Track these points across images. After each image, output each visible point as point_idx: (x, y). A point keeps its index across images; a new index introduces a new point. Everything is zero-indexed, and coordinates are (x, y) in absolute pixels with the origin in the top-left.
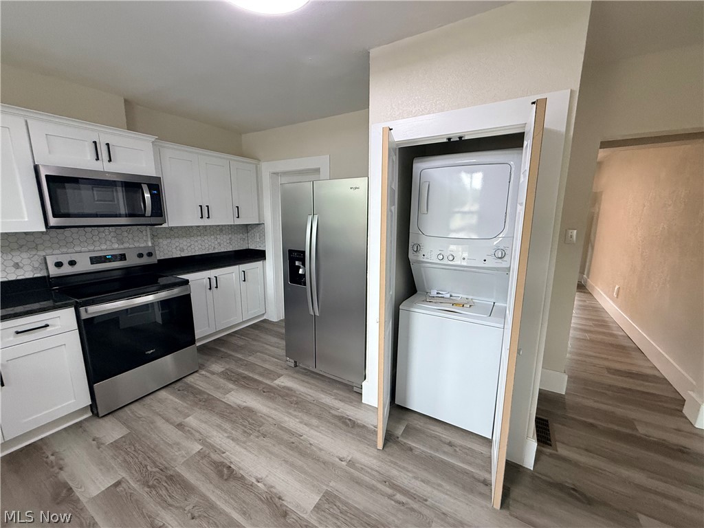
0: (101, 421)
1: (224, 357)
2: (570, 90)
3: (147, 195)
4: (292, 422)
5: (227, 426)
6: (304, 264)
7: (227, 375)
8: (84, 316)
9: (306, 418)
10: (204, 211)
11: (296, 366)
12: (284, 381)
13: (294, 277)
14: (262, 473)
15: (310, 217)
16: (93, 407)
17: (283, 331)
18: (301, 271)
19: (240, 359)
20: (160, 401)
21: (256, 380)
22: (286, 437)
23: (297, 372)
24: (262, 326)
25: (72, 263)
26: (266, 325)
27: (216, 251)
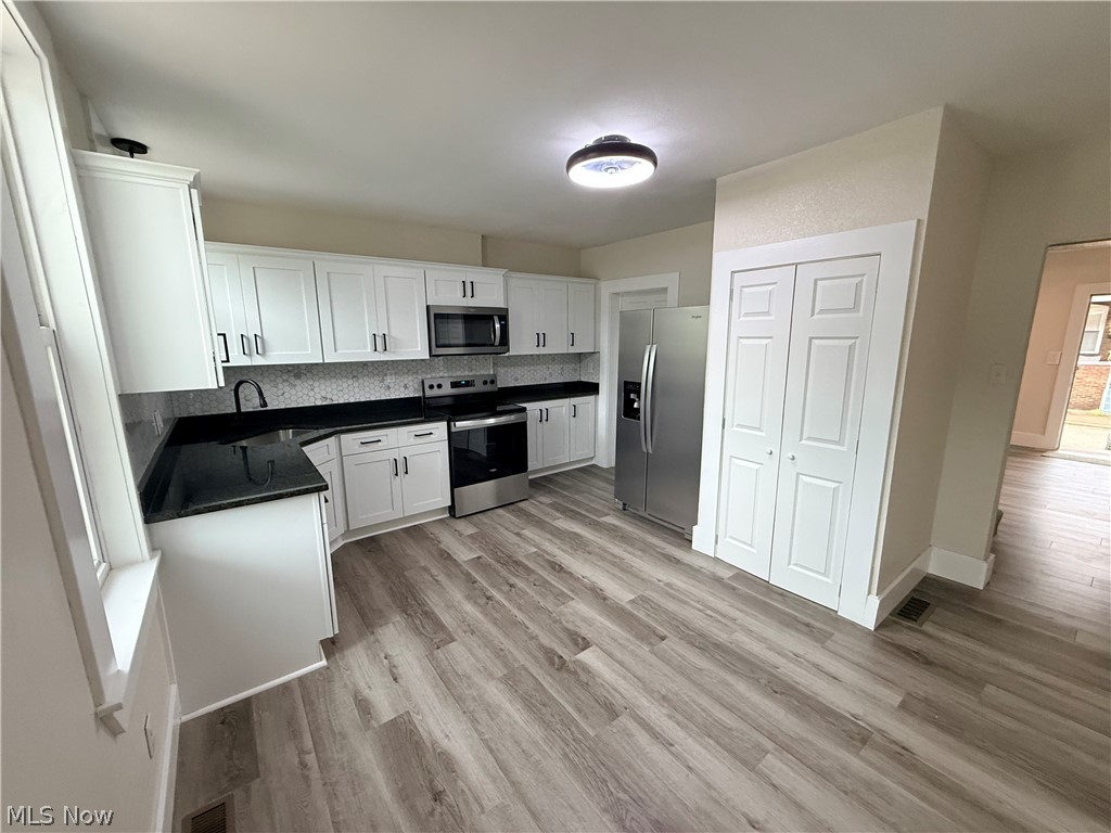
0: (458, 521)
1: (550, 492)
2: (916, 221)
3: (497, 326)
4: (617, 549)
5: (558, 542)
6: (639, 397)
7: (553, 506)
8: (453, 430)
9: (629, 549)
10: (541, 339)
11: (624, 509)
12: (611, 520)
13: (628, 410)
14: (588, 574)
15: (649, 347)
16: (452, 509)
17: (613, 478)
18: (636, 405)
19: (567, 496)
20: (499, 516)
21: (582, 515)
22: (609, 557)
23: (625, 515)
24: (590, 471)
25: (439, 386)
26: (593, 470)
27: (547, 382)
